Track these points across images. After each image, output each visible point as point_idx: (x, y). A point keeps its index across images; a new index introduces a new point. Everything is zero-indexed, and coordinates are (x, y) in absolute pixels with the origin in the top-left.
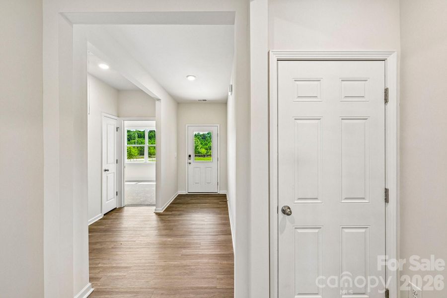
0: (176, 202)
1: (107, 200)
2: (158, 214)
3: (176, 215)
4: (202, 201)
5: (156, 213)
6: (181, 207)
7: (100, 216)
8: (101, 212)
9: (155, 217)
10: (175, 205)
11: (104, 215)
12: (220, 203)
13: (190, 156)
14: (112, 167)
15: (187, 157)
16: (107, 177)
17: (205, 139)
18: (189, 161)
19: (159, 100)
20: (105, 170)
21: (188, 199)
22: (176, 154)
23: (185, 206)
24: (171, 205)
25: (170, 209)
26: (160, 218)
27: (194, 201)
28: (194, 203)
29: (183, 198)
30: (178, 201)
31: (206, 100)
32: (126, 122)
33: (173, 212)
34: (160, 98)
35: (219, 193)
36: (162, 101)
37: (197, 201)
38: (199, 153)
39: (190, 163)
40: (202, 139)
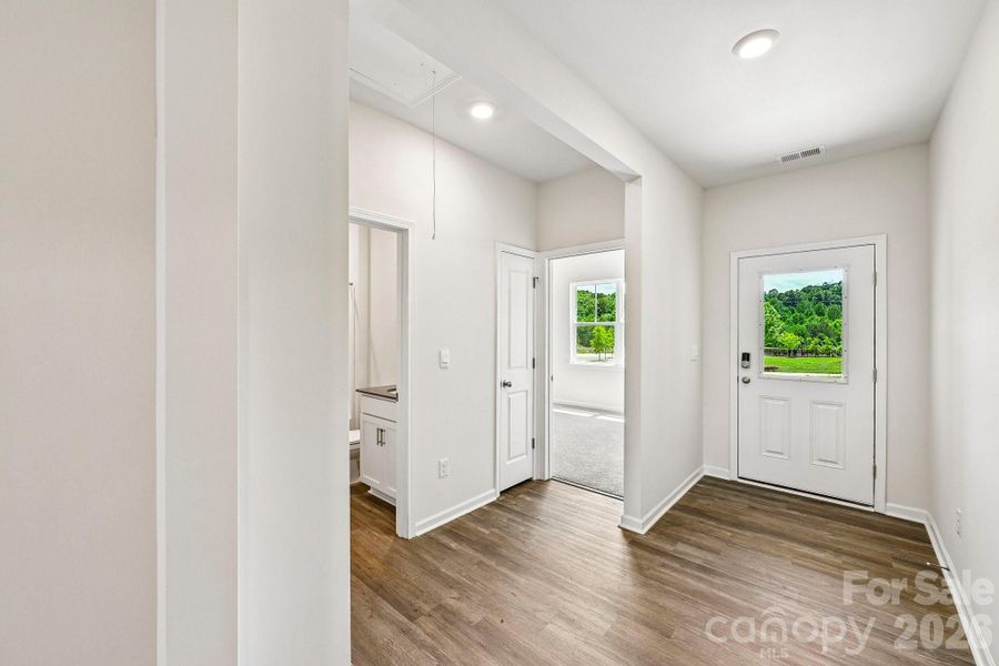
0: (693, 505)
1: (510, 459)
2: (631, 538)
3: (688, 564)
4: (796, 526)
5: (627, 534)
6: (708, 533)
7: (492, 495)
8: (495, 487)
9: (618, 547)
10: (688, 518)
11: (501, 493)
12: (895, 565)
13: (746, 357)
14: (522, 378)
15: (735, 358)
16: (509, 399)
17: (794, 305)
18: (744, 373)
19: (635, 178)
20: (505, 384)
21: (739, 504)
22: (695, 347)
23: (727, 532)
24: (677, 513)
25: (671, 531)
26: (634, 555)
27: (762, 519)
28: (761, 530)
29: (718, 492)
30: (702, 503)
31: (817, 151)
32: (555, 262)
33: (680, 547)
34: (638, 171)
35: (879, 509)
36: (643, 179)
37: (777, 523)
38: (775, 343)
39: (747, 382)
40: (786, 304)
